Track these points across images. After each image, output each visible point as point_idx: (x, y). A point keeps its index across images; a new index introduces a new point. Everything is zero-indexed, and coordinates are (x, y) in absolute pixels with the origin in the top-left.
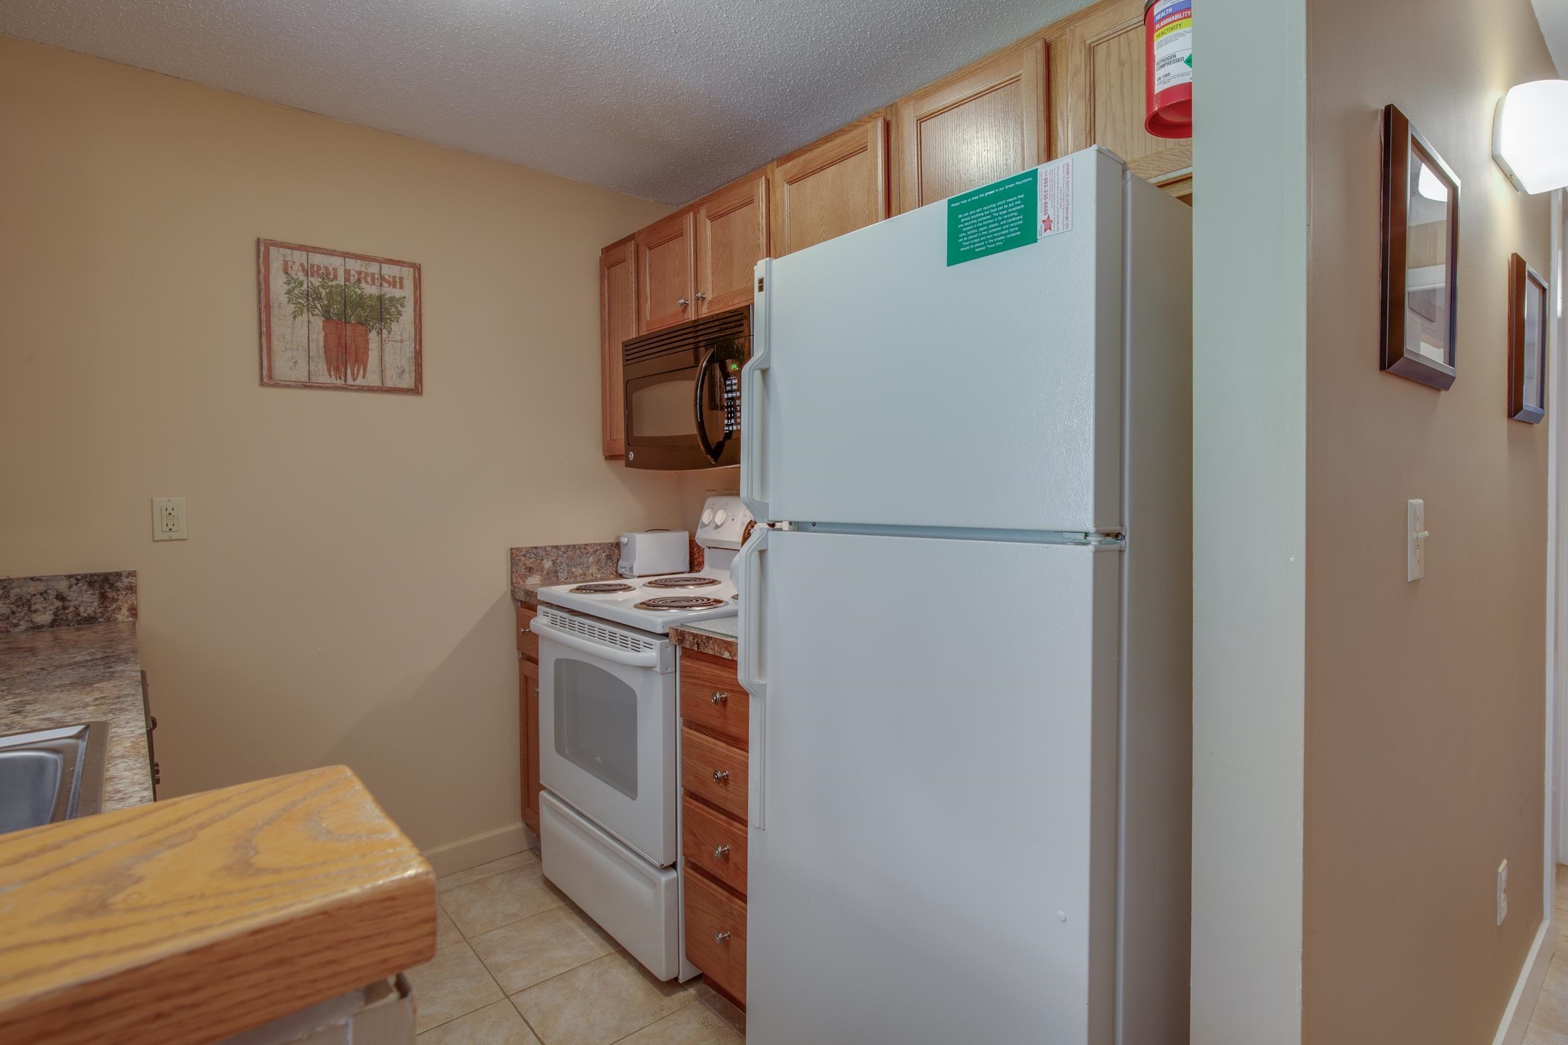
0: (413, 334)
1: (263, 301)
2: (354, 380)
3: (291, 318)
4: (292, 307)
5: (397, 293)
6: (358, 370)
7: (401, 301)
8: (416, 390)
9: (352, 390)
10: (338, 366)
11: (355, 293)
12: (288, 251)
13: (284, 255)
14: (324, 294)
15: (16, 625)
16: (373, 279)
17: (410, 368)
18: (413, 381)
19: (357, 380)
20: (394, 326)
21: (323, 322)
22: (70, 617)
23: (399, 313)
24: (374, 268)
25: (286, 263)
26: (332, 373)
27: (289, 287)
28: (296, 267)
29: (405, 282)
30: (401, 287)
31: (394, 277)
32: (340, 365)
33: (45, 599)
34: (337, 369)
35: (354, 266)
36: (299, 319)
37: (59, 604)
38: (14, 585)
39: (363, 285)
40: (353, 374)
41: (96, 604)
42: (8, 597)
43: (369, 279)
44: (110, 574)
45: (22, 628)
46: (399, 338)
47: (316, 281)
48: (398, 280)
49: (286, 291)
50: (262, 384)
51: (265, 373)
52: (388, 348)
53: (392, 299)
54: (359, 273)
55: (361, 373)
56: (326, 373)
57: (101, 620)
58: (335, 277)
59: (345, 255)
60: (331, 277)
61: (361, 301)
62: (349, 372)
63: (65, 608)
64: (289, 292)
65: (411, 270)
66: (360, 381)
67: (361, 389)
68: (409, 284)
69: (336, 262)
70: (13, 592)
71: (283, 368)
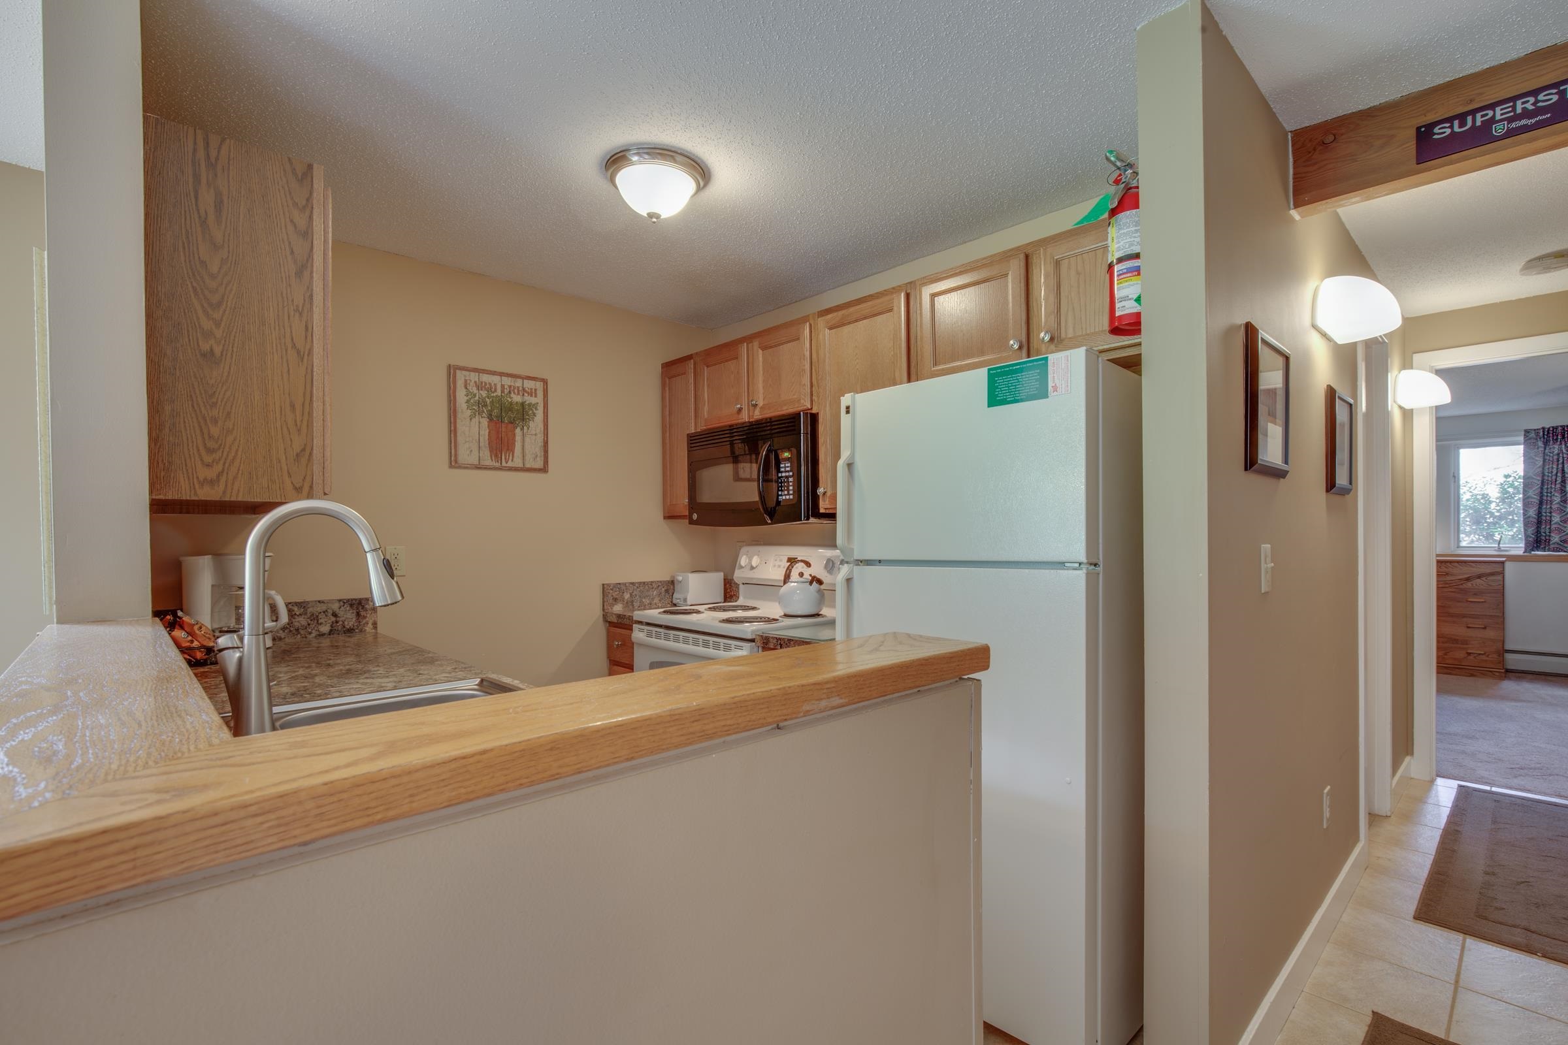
0: (542, 429)
1: (452, 409)
2: (507, 463)
3: (469, 420)
4: (469, 412)
5: (533, 400)
6: (509, 456)
7: (535, 406)
8: (544, 470)
9: (505, 470)
10: (496, 453)
11: (508, 401)
12: (467, 373)
13: (465, 376)
14: (488, 402)
15: (310, 633)
16: (518, 391)
17: (540, 453)
18: (542, 463)
19: (508, 463)
20: (531, 424)
21: (488, 422)
22: (340, 629)
23: (534, 415)
24: (519, 383)
25: (466, 381)
26: (493, 458)
27: (467, 398)
28: (472, 383)
29: (538, 392)
30: (536, 396)
31: (531, 389)
32: (498, 452)
33: (326, 616)
34: (496, 456)
35: (507, 381)
36: (473, 420)
37: (333, 619)
38: (309, 606)
39: (512, 395)
40: (505, 459)
41: (354, 619)
42: (306, 614)
43: (516, 391)
44: (363, 599)
45: (313, 635)
46: (534, 433)
47: (484, 393)
48: (533, 391)
49: (466, 401)
50: (451, 466)
51: (453, 459)
52: (527, 439)
53: (530, 405)
54: (510, 387)
55: (511, 458)
56: (489, 458)
57: (357, 631)
58: (495, 391)
59: (501, 374)
60: (493, 390)
61: (510, 408)
62: (503, 457)
63: (337, 622)
64: (467, 402)
65: (542, 383)
66: (510, 464)
67: (511, 469)
68: (540, 394)
69: (495, 379)
70: (309, 610)
71: (464, 456)
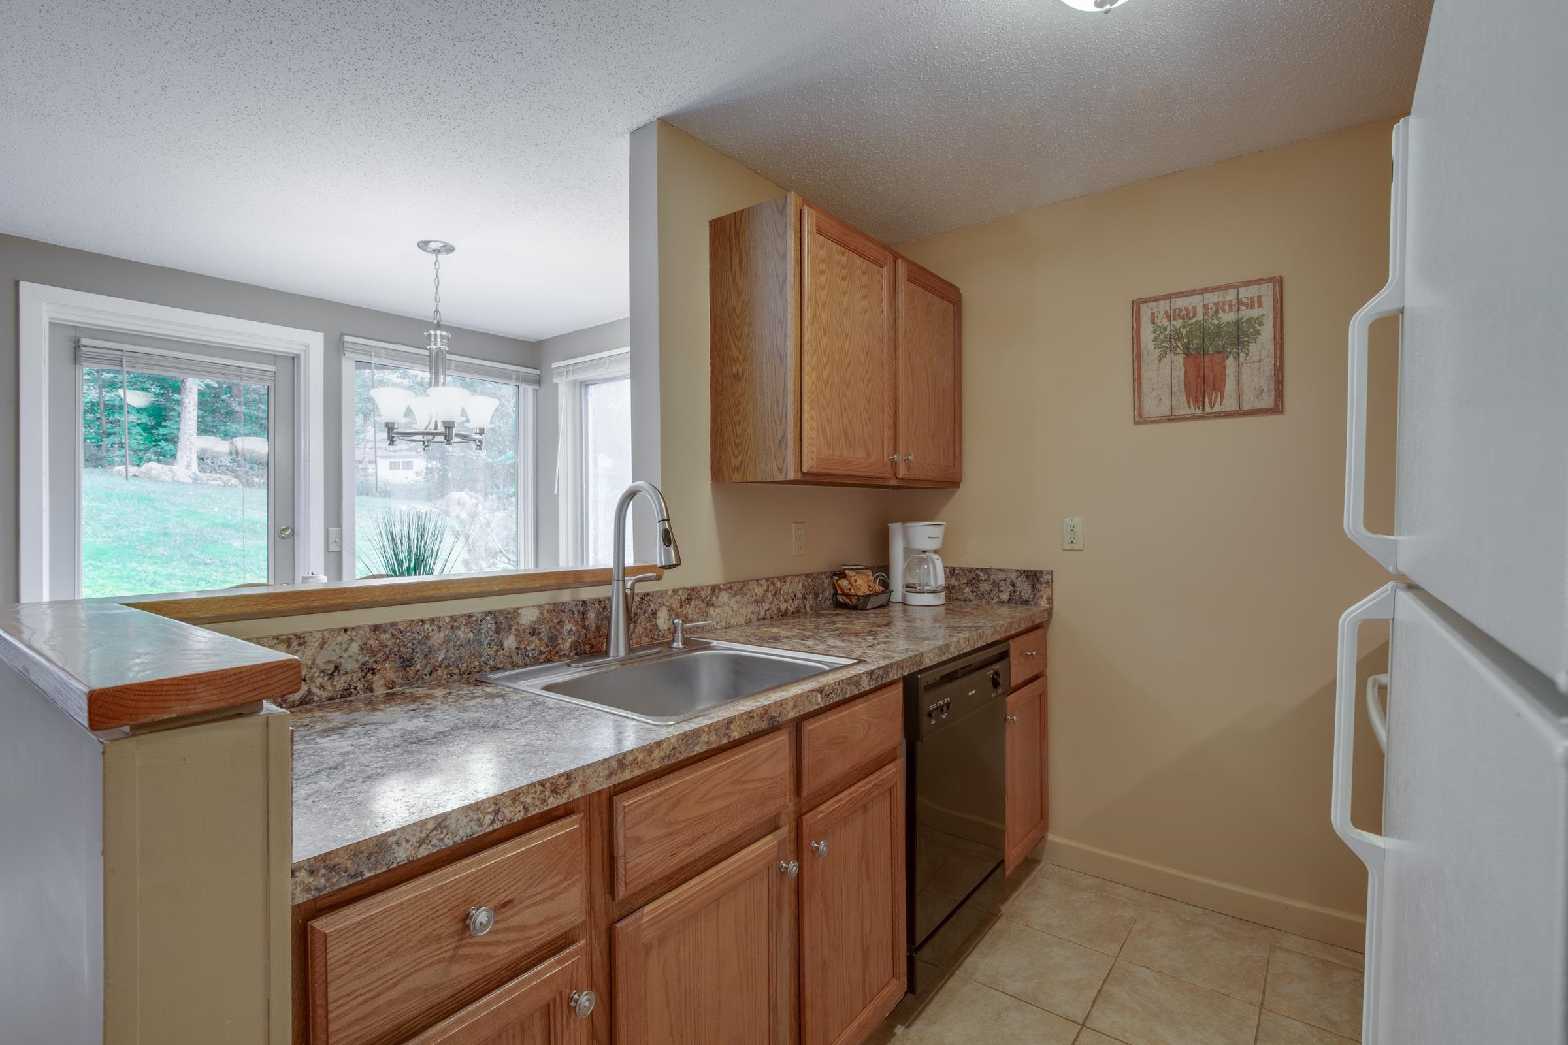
0: (1272, 351)
1: (1135, 352)
2: (1212, 407)
3: (1158, 362)
4: (1158, 351)
5: (1255, 313)
6: (1215, 398)
7: (1260, 320)
8: (1277, 408)
9: (1209, 417)
10: (1197, 397)
11: (1213, 324)
12: (1154, 304)
13: (1151, 309)
14: (1184, 333)
15: (993, 599)
16: (1230, 306)
17: (1269, 386)
18: (1272, 399)
19: (1215, 407)
20: (1252, 347)
21: (1184, 358)
22: (1017, 598)
23: (1258, 333)
24: (1231, 295)
25: (1153, 314)
26: (1192, 404)
27: (1156, 335)
28: (1162, 314)
29: (1264, 299)
30: (1260, 306)
31: (1252, 298)
32: (1199, 396)
33: (1005, 584)
34: (1196, 400)
35: (1211, 298)
36: (1163, 360)
37: (1011, 588)
38: (992, 573)
39: (1221, 314)
40: (1210, 402)
41: (1030, 591)
42: (989, 580)
43: (1226, 307)
44: (1038, 571)
45: (995, 601)
46: (1257, 358)
47: (1177, 323)
48: (1256, 299)
49: (1153, 339)
50: (1136, 423)
51: (1136, 412)
52: (1246, 370)
53: (1249, 321)
54: (1217, 304)
55: (1219, 399)
56: (1186, 405)
57: (1032, 603)
58: (1195, 315)
59: (1203, 292)
60: (1191, 315)
61: (1218, 331)
62: (1207, 401)
63: (1015, 592)
64: (1155, 339)
65: (1271, 285)
66: (1217, 408)
67: (1219, 415)
68: (1268, 301)
69: (1196, 300)
70: (992, 577)
71: (1151, 407)
